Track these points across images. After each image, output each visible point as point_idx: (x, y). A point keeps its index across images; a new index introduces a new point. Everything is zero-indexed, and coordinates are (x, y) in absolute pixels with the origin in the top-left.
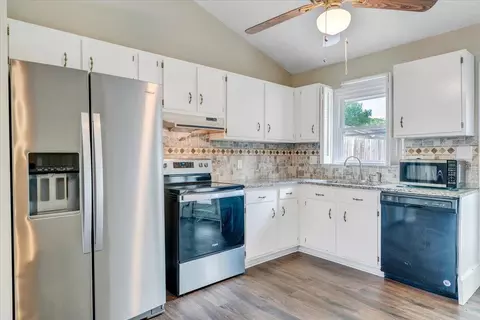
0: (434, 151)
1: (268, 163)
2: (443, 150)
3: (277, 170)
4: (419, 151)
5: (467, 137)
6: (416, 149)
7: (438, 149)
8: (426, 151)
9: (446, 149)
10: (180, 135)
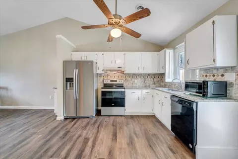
0: (214, 76)
1: (149, 81)
2: (218, 75)
3: (155, 84)
4: (206, 76)
5: (232, 67)
6: (205, 75)
7: (216, 75)
8: (210, 76)
9: (220, 74)
10: (114, 72)
